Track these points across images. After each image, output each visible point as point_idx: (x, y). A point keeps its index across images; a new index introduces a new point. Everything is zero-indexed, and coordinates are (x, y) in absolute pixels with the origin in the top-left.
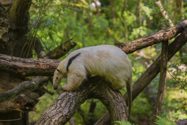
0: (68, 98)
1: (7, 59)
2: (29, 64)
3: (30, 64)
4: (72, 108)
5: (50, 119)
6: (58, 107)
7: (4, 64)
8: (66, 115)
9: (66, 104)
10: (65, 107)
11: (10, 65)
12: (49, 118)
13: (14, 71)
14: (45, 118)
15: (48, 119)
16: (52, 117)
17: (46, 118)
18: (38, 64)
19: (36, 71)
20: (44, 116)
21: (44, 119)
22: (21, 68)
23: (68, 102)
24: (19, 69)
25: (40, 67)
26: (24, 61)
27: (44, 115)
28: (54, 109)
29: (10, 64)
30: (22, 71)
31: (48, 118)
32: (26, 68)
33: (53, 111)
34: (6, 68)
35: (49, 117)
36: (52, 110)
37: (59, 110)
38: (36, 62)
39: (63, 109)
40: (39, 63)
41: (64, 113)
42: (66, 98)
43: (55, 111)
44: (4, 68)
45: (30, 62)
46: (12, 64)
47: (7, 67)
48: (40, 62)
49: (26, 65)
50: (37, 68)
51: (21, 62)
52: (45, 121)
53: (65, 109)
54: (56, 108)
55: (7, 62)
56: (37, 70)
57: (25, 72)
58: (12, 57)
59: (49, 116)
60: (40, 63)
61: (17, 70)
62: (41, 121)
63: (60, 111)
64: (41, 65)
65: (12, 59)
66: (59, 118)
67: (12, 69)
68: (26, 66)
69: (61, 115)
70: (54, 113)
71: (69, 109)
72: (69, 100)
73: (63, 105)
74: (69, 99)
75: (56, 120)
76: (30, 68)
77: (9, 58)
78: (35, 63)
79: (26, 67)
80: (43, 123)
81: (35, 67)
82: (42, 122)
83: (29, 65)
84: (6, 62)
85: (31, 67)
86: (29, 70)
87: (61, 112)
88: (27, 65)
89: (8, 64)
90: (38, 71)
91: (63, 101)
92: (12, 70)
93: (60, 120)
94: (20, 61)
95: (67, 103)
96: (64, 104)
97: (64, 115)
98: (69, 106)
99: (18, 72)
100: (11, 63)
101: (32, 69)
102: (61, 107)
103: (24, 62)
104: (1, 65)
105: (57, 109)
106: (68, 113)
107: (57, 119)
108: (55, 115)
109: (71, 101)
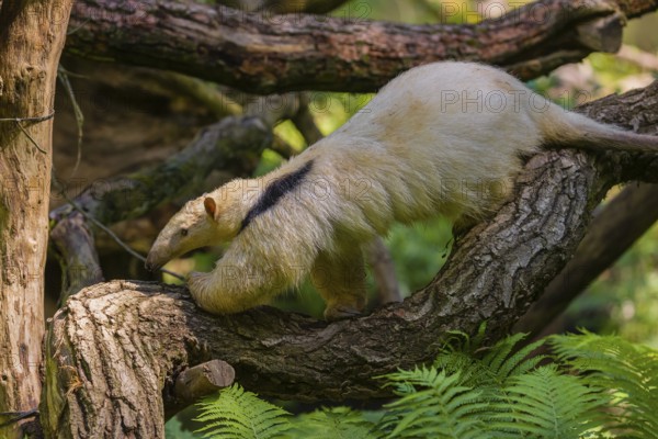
0: (559, 176)
1: (199, 17)
2: (287, 38)
3: (294, 40)
4: (576, 218)
5: (496, 264)
6: (524, 216)
7: (189, 38)
8: (557, 249)
9: (554, 204)
10: (549, 215)
11: (212, 42)
12: (494, 257)
13: (228, 69)
14: (478, 258)
15: (489, 262)
16: (507, 257)
17: (480, 261)
18: (325, 39)
19: (318, 70)
20: (471, 252)
21: (470, 263)
22: (255, 57)
23: (558, 194)
24: (246, 63)
25: (333, 53)
26: (267, 27)
27: (471, 247)
28: (508, 224)
29: (211, 37)
30: (260, 69)
31: (488, 258)
32: (274, 57)
33: (506, 233)
34: (196, 55)
35: (492, 254)
36: (501, 229)
37: (529, 225)
38: (316, 32)
39: (545, 223)
40: (326, 33)
41: (552, 241)
42: (552, 177)
43: (513, 229)
44: (186, 57)
45: (291, 30)
46: (220, 39)
47: (200, 52)
48: (332, 31)
49: (276, 42)
50: (320, 55)
51: (255, 30)
52: (477, 274)
53: (550, 222)
54: (516, 219)
55: (201, 28)
56: (320, 66)
57: (274, 72)
58: (217, 9)
59: (494, 251)
60: (333, 36)
61: (240, 64)
62: (458, 272)
63: (533, 229)
64: (336, 45)
65: (221, 16)
66: (532, 260)
67: (221, 62)
68: (277, 48)
69: (539, 247)
70: (510, 239)
71: (565, 223)
72: (564, 188)
73: (542, 205)
74: (563, 180)
75: (520, 268)
76: (291, 55)
77: (206, 14)
78: (311, 34)
79: (275, 53)
80: (467, 278)
81: (315, 54)
82: (466, 275)
83: (286, 42)
84: (198, 31)
85: (297, 53)
86: (288, 66)
87: (536, 235)
88: (282, 42)
89: (202, 38)
90: (324, 68)
91: (539, 188)
92: (221, 66)
93: (537, 269)
94: (248, 26)
95: (556, 200)
96: (547, 200)
97: (549, 247)
98: (564, 209)
99: (243, 74)
100: (214, 33)
101: (302, 60)
102: (535, 213)
103: (266, 31)
104: (177, 42)
105: (522, 224)
106: (562, 239)
107: (523, 263)
108: (516, 247)
109: (572, 191)
